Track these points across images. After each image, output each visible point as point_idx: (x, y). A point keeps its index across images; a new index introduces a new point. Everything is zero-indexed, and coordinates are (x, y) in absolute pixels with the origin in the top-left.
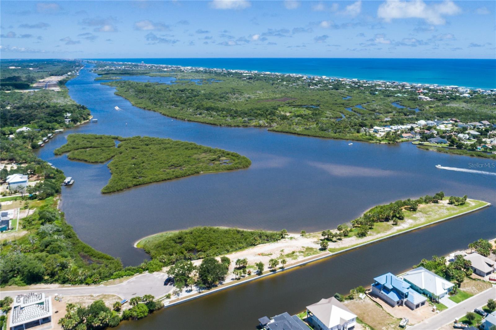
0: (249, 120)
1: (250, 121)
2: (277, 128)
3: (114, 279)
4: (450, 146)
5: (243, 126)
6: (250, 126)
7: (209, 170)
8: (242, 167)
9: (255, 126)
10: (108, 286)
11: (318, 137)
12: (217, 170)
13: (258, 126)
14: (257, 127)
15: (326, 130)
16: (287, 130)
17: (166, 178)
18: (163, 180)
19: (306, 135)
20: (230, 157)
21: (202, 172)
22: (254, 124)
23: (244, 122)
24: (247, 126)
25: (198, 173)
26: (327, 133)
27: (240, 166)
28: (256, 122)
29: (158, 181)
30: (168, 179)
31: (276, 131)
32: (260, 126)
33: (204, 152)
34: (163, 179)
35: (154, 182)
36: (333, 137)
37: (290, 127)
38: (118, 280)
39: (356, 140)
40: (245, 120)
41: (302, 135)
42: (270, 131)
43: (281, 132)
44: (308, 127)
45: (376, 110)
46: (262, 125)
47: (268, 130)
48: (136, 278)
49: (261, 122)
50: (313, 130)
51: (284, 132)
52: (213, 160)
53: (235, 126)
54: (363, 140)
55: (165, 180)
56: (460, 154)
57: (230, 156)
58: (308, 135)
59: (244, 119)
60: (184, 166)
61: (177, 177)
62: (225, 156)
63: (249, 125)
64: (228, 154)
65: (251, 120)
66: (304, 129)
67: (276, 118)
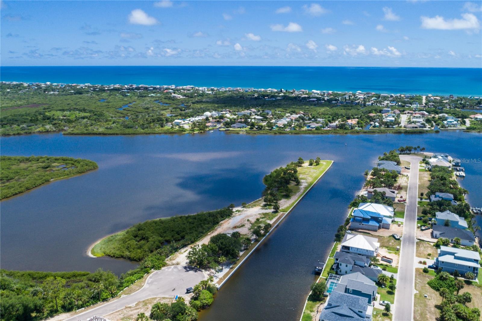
0: (28, 126)
1: (30, 128)
2: (72, 131)
3: (128, 286)
4: (251, 128)
5: (26, 133)
6: (34, 133)
7: (60, 176)
8: (92, 168)
9: (40, 132)
10: (132, 294)
11: (128, 134)
12: (68, 175)
13: (45, 132)
14: (44, 134)
15: (131, 127)
16: (86, 132)
17: (17, 192)
18: (14, 195)
19: (114, 134)
20: (63, 163)
21: (52, 180)
22: (38, 130)
23: (23, 129)
24: (30, 133)
25: (47, 181)
26: (135, 130)
27: (90, 168)
28: (39, 127)
29: (9, 197)
30: (20, 193)
31: (75, 134)
32: (47, 131)
33: (21, 162)
34: (14, 193)
35: (4, 198)
36: (145, 133)
37: (87, 128)
38: (132, 286)
39: (169, 133)
40: (23, 127)
41: (109, 134)
42: (67, 134)
43: (82, 134)
44: (109, 127)
45: (149, 108)
46: (50, 129)
47: (64, 134)
48: (150, 278)
49: (48, 127)
50: (117, 129)
51: (85, 134)
52: (47, 168)
53: (14, 134)
54: (176, 132)
55: (17, 194)
56: (266, 134)
57: (60, 161)
58: (117, 134)
59: (21, 126)
60: (17, 178)
61: (28, 189)
62: (54, 162)
63: (33, 131)
64: (56, 159)
65: (30, 126)
66: (105, 129)
67: (60, 122)
